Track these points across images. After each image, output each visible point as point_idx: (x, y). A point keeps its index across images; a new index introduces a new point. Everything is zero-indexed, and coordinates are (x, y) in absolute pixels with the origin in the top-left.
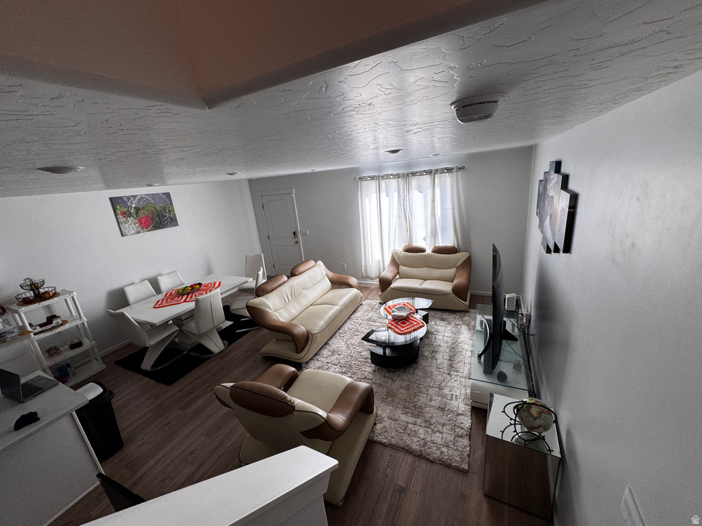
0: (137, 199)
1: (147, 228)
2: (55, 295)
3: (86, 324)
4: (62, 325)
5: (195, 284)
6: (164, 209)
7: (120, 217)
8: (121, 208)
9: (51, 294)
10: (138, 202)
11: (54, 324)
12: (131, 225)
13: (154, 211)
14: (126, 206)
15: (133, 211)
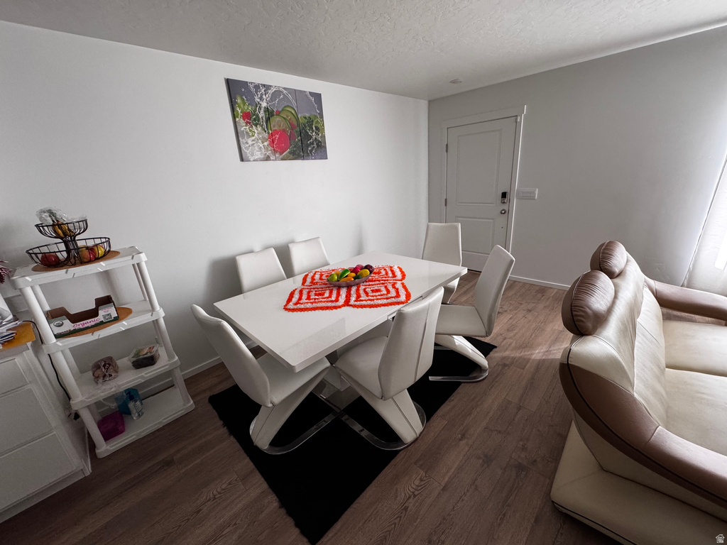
0: (270, 92)
1: (281, 153)
2: (108, 254)
3: (162, 322)
4: (116, 319)
5: (362, 268)
6: (310, 122)
7: (240, 121)
8: (244, 104)
9: (101, 252)
10: (272, 100)
11: (100, 318)
12: (257, 142)
13: (295, 123)
14: (252, 102)
15: (262, 114)
